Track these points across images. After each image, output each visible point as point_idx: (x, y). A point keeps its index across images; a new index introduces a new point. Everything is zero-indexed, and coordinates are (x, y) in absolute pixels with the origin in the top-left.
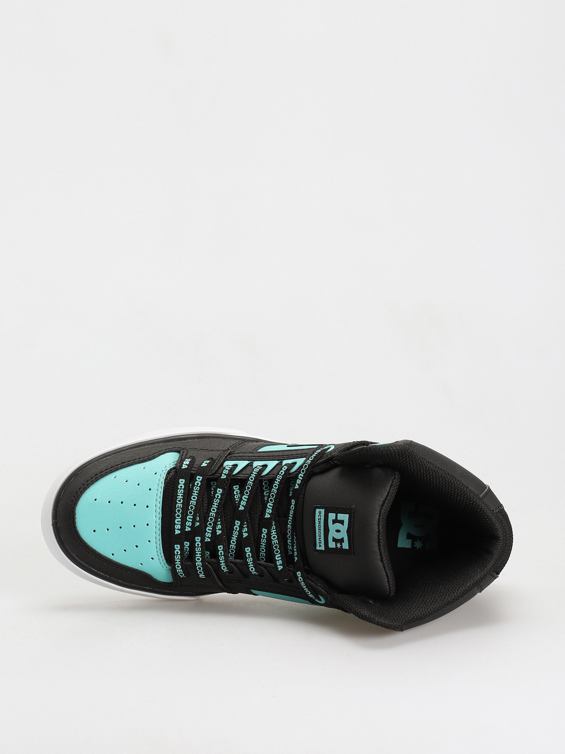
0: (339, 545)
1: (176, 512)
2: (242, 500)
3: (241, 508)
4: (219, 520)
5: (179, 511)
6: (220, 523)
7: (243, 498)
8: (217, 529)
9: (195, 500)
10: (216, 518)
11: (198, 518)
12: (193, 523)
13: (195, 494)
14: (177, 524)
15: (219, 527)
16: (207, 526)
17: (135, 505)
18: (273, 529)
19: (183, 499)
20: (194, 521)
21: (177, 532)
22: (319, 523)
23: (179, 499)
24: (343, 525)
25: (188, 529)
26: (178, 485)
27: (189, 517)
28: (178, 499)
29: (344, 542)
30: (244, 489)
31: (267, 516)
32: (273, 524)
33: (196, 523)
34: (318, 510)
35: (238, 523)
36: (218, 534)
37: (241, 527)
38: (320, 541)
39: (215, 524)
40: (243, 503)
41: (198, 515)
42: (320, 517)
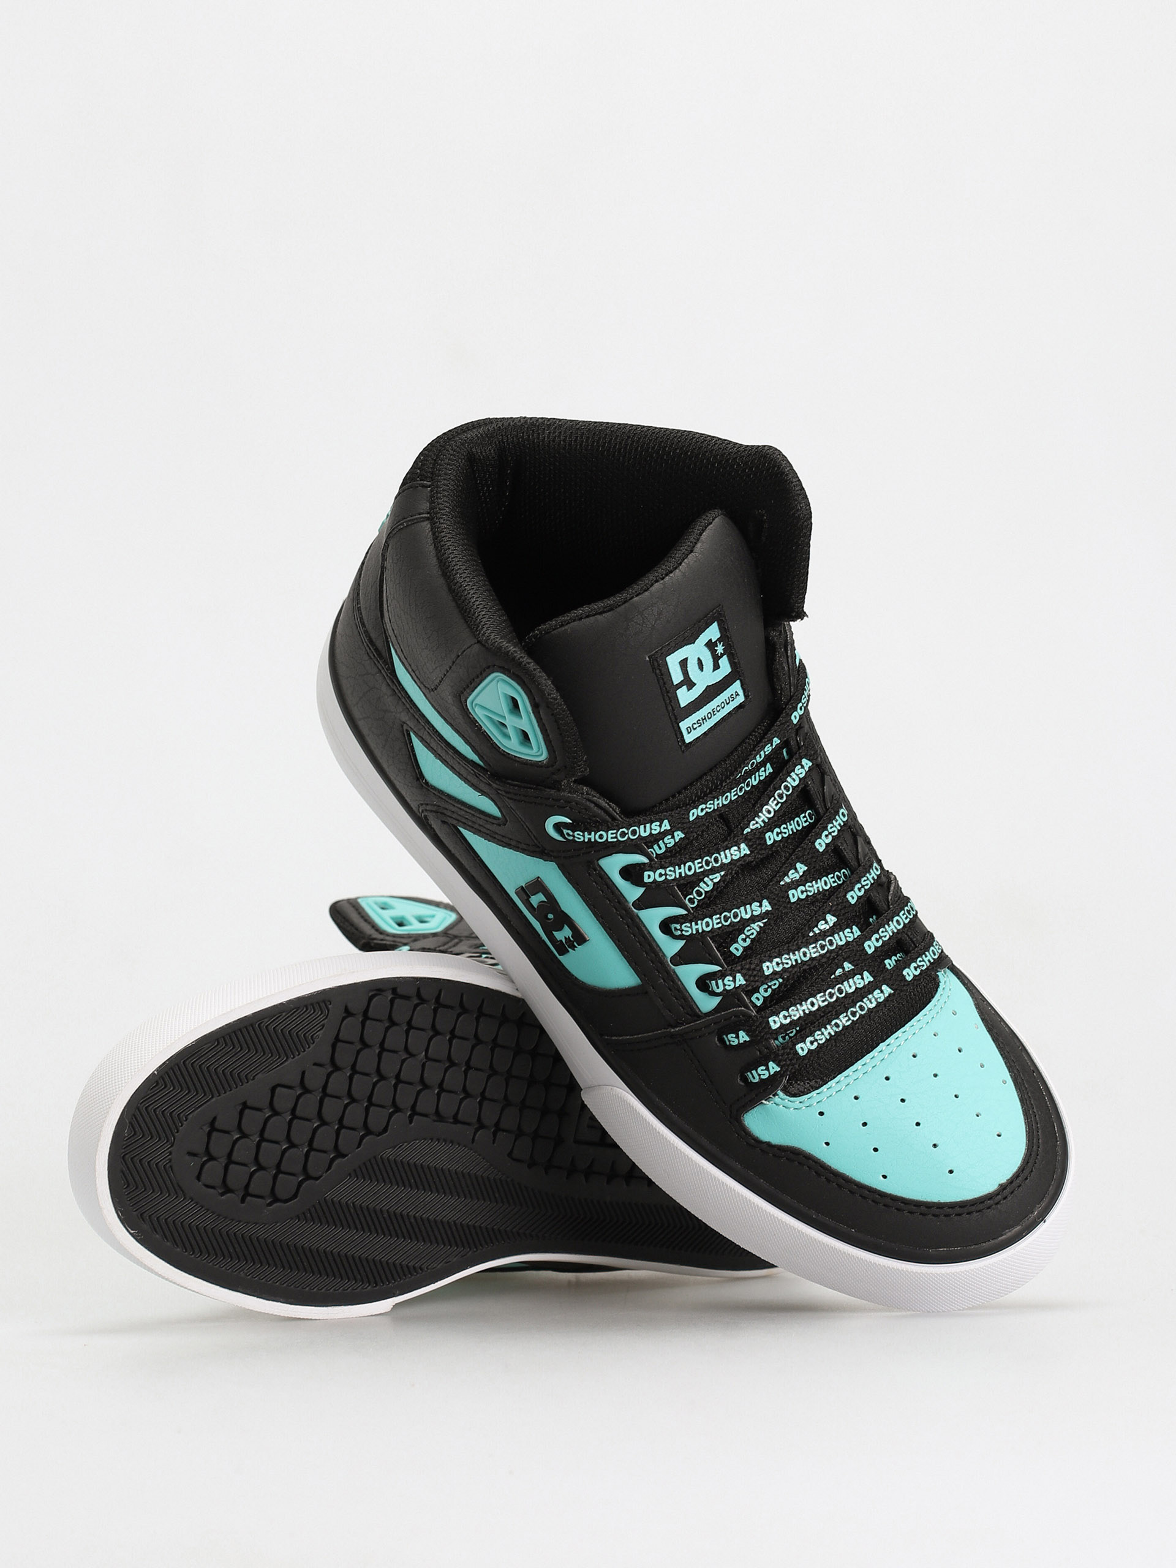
0: (720, 649)
1: (859, 1018)
2: (752, 915)
3: (766, 906)
4: (811, 934)
5: (854, 1014)
6: (816, 929)
7: (748, 916)
8: (828, 927)
9: (815, 1001)
10: (815, 939)
11: (839, 972)
12: (850, 975)
13: (806, 1007)
14: (876, 999)
15: (822, 926)
16: (839, 948)
17: (903, 1100)
18: (757, 823)
19: (829, 1023)
20: (847, 976)
21: (887, 990)
22: (704, 721)
23: (835, 1028)
24: (687, 659)
25: (868, 977)
26: (813, 1050)
27: (849, 987)
28: (837, 1030)
29: (711, 640)
30: (733, 926)
31: (745, 850)
32: (749, 830)
33: (847, 970)
34: (689, 738)
35: (795, 895)
36: (834, 919)
37: (795, 885)
38: (731, 699)
39: (824, 935)
40: (756, 909)
41: (833, 976)
42: (695, 724)
